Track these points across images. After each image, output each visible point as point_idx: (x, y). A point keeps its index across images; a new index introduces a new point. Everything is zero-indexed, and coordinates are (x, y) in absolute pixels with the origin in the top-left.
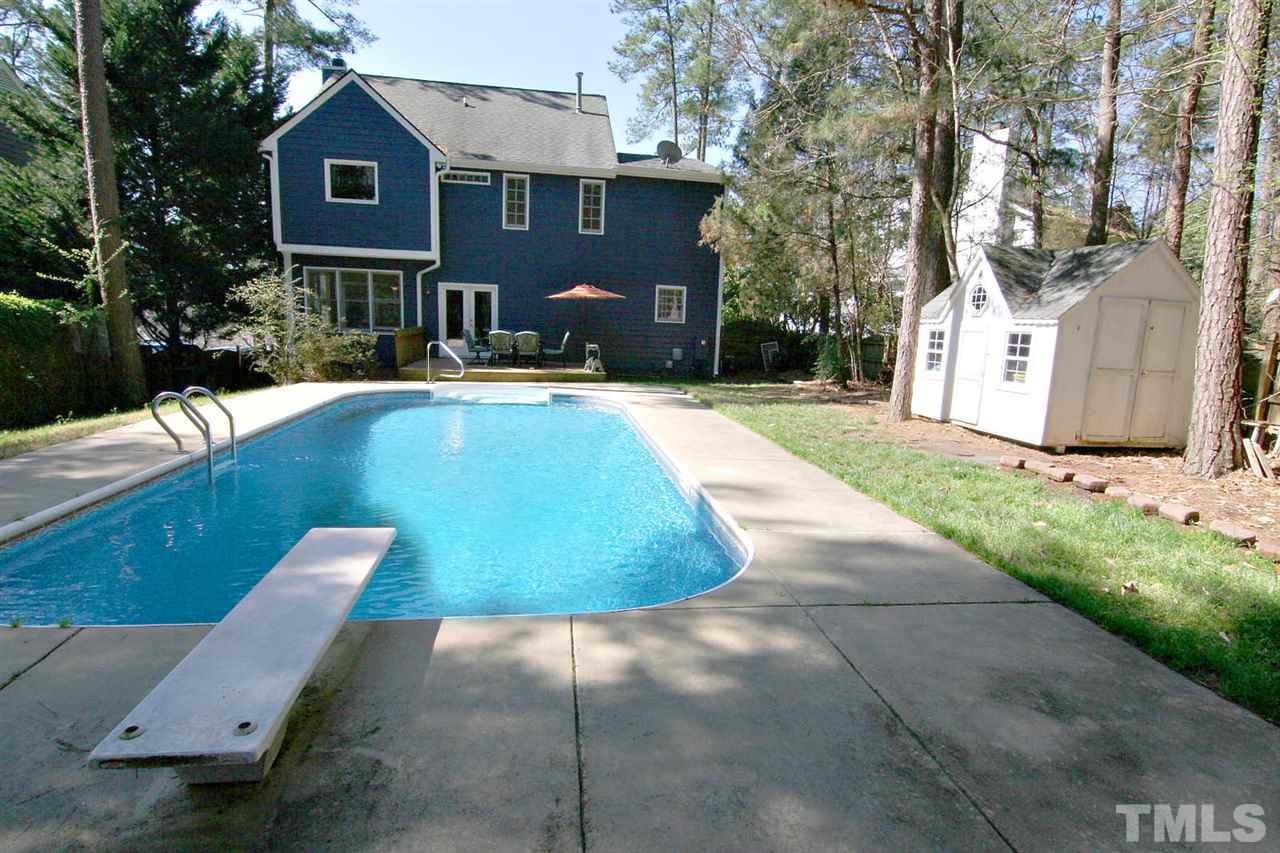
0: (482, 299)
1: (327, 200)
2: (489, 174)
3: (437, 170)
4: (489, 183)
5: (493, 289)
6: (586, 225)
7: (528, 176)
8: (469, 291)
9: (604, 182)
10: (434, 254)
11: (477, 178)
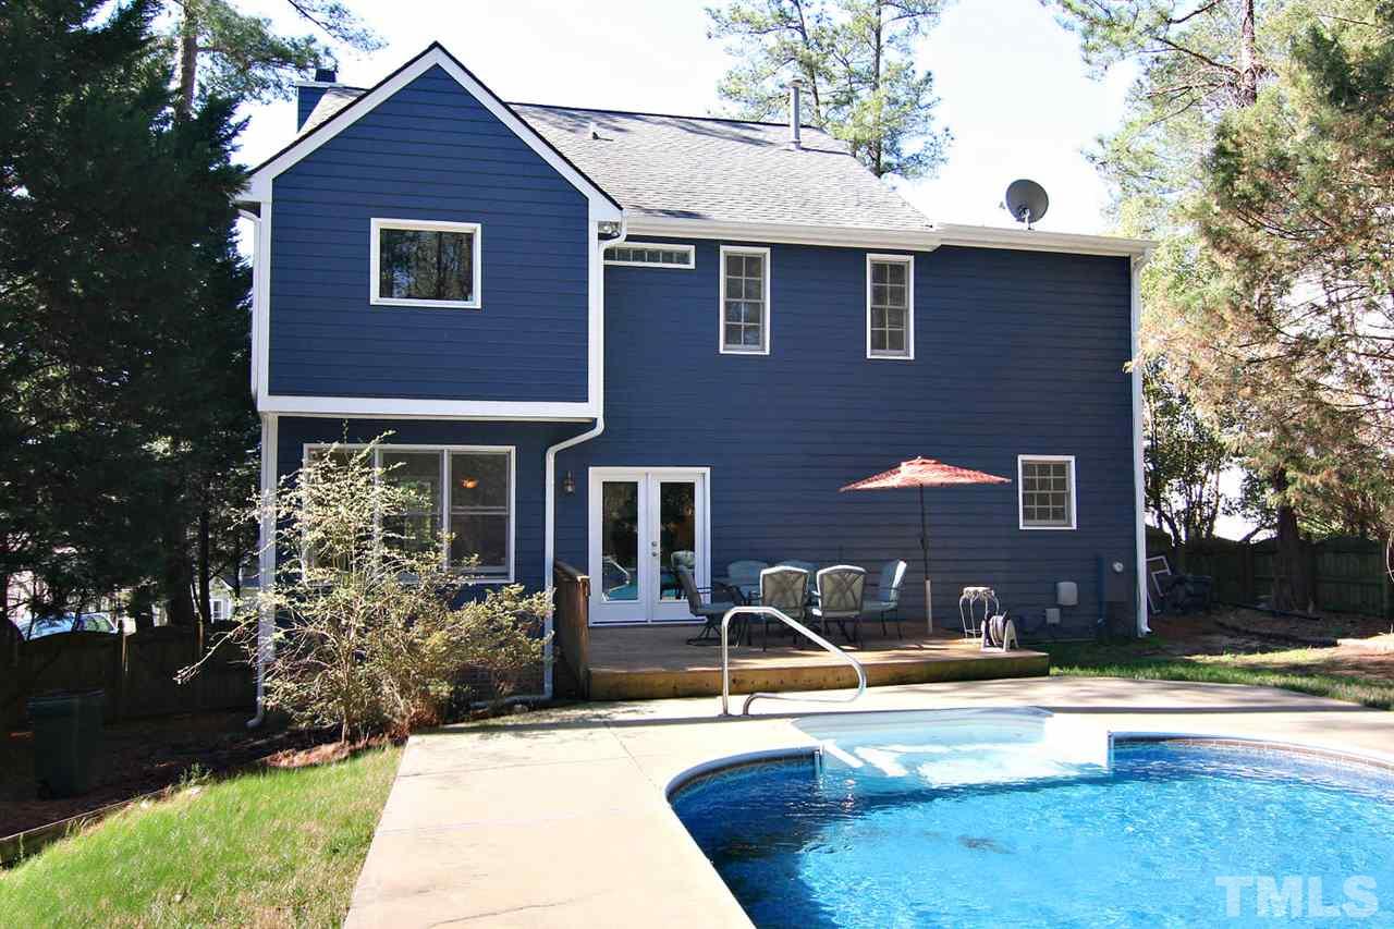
0: (676, 499)
1: (372, 302)
2: (692, 248)
3: (603, 237)
4: (692, 266)
5: (699, 477)
6: (878, 344)
7: (767, 250)
8: (650, 482)
9: (911, 258)
10: (592, 408)
11: (668, 257)
